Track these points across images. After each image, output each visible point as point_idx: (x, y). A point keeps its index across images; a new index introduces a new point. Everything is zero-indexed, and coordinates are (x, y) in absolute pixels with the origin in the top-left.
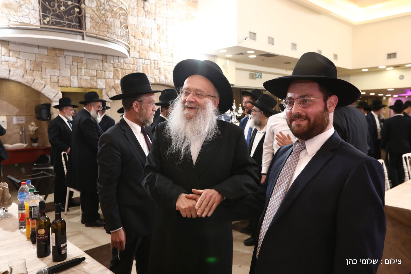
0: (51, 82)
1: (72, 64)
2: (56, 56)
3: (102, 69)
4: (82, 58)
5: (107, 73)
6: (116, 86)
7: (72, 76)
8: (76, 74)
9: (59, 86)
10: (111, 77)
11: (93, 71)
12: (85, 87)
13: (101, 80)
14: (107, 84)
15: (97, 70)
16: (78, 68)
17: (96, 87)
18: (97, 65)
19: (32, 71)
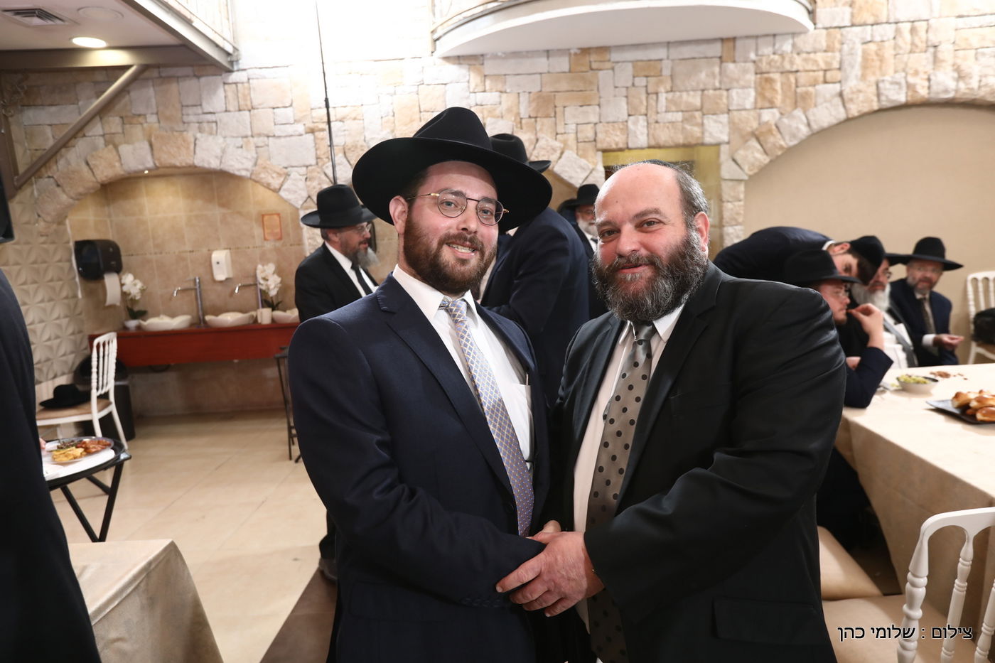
0: (578, 142)
1: (633, 85)
2: (592, 69)
3: (720, 82)
4: (661, 60)
5: (734, 93)
6: (764, 129)
7: (631, 118)
8: (643, 111)
9: (598, 150)
10: (749, 103)
11: (692, 93)
12: (667, 145)
13: (714, 117)
14: (734, 127)
15: (703, 90)
16: (648, 94)
17: (700, 141)
18: (703, 76)
19: (533, 120)
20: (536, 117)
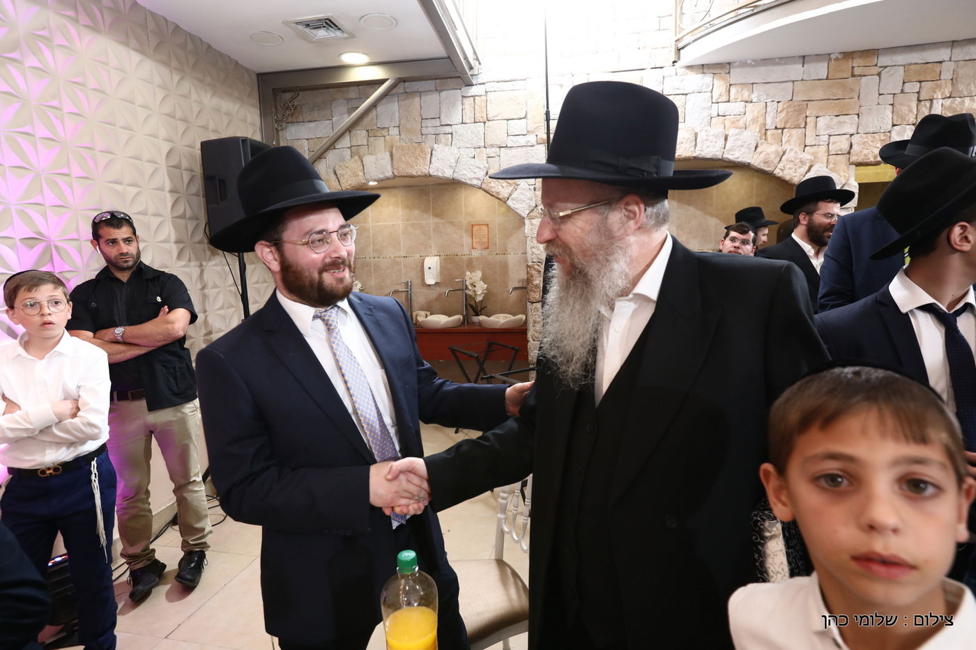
0: (829, 154)
1: (902, 91)
2: (853, 76)
4: (941, 62)
7: (896, 128)
8: (911, 119)
9: (852, 164)
16: (919, 100)
19: (780, 131)
20: (783, 129)
